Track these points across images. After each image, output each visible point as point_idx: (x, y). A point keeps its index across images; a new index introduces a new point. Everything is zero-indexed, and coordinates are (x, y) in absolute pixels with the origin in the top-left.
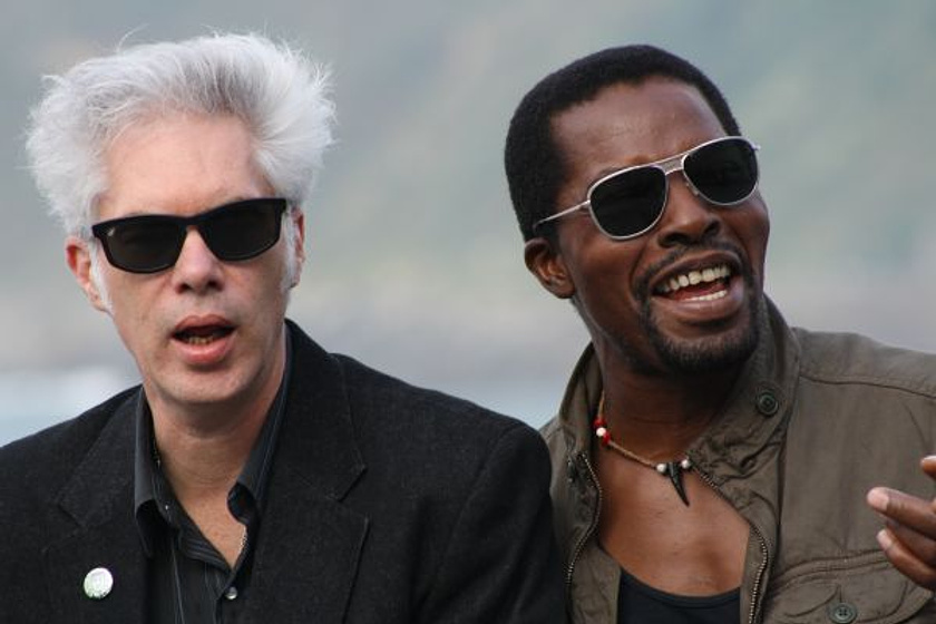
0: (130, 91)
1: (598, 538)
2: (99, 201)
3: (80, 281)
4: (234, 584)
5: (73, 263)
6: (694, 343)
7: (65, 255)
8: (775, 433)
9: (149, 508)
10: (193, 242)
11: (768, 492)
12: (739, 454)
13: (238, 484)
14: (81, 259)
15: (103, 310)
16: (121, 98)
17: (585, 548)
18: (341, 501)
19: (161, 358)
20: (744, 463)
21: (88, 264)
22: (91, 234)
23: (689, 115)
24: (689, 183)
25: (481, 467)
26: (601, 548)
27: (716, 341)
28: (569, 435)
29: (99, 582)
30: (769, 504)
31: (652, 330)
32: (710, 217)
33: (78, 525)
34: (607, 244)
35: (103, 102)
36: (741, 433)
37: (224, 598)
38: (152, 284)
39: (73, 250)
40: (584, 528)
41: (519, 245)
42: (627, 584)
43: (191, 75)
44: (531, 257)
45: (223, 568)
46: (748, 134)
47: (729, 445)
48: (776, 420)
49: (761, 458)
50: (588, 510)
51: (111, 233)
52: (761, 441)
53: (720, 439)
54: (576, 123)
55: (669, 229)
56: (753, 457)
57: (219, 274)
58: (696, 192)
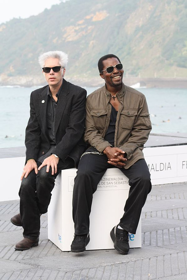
4: (56, 104)
6: (116, 83)
9: (49, 95)
10: (52, 70)
13: (57, 94)
18: (66, 96)
19: (48, 81)
22: (42, 69)
23: (116, 61)
27: (118, 82)
29: (43, 102)
31: (112, 81)
32: (118, 71)
33: (42, 96)
34: (108, 74)
38: (48, 74)
41: (99, 73)
44: (100, 74)
45: (55, 102)
46: (122, 63)
47: (120, 95)
51: (44, 69)
54: (105, 62)
55: (114, 72)
56: (122, 97)
57: (54, 73)
58: (117, 69)
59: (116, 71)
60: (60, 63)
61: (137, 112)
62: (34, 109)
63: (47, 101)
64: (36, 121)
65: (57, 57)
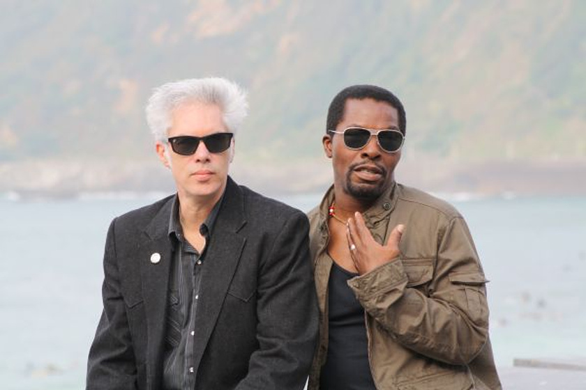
0: (184, 94)
1: (327, 250)
2: (169, 130)
3: (159, 157)
4: (200, 259)
5: (158, 150)
7: (155, 148)
8: (387, 216)
9: (173, 234)
10: (202, 145)
11: (382, 234)
12: (374, 220)
13: (203, 225)
14: (161, 149)
15: (168, 166)
16: (180, 95)
17: (322, 253)
18: (237, 233)
20: (375, 223)
21: (164, 151)
22: (167, 141)
24: (377, 140)
25: (285, 224)
26: (328, 254)
28: (322, 215)
29: (156, 258)
30: (381, 239)
32: (379, 153)
33: (150, 239)
35: (174, 96)
36: (376, 214)
37: (197, 263)
38: (187, 158)
39: (158, 146)
40: (322, 246)
42: (335, 267)
43: (204, 90)
45: (197, 254)
47: (371, 217)
48: (388, 212)
49: (381, 223)
50: (324, 241)
51: (174, 141)
52: (382, 217)
53: (369, 214)
55: (365, 152)
56: (378, 222)
57: (209, 157)
58: (378, 143)
59: (372, 147)
60: (226, 120)
61: (431, 269)
62: (118, 282)
63: (168, 255)
64: (123, 323)
65: (215, 100)
